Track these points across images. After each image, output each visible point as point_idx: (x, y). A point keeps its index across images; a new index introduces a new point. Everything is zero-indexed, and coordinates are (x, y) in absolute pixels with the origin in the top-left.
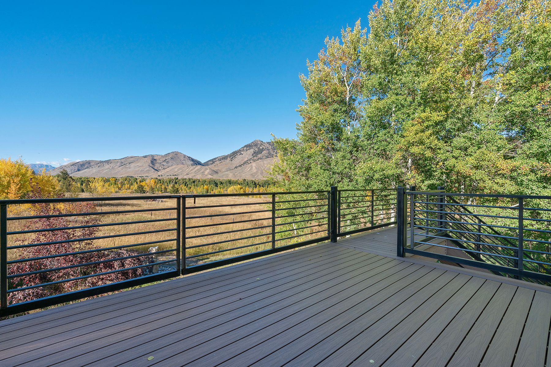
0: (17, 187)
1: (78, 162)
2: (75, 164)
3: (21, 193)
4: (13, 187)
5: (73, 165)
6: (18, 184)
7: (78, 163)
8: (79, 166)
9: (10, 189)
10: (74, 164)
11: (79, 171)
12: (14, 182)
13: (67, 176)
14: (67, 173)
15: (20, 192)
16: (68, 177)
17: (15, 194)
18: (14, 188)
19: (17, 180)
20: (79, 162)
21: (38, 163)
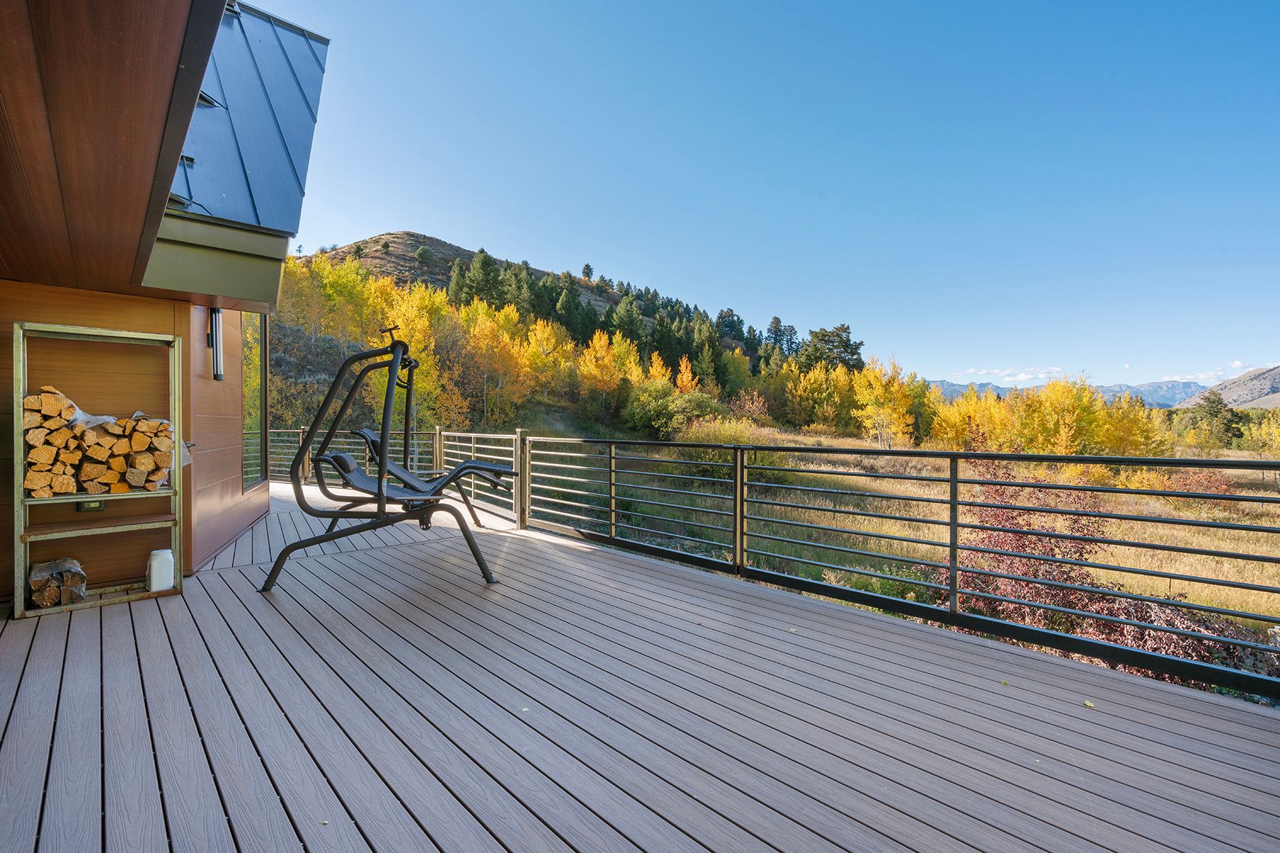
0: (1070, 434)
1: (1271, 368)
2: (1264, 374)
3: (1076, 446)
4: (1064, 433)
5: (1255, 378)
6: (1071, 428)
7: (1271, 370)
8: (1275, 379)
9: (1058, 436)
10: (1260, 375)
11: (1274, 392)
12: (1065, 423)
13: (1219, 407)
14: (1220, 399)
15: (1076, 443)
16: (1223, 410)
17: (1066, 447)
18: (1064, 435)
19: (1069, 419)
20: (1275, 368)
21: (1166, 379)
